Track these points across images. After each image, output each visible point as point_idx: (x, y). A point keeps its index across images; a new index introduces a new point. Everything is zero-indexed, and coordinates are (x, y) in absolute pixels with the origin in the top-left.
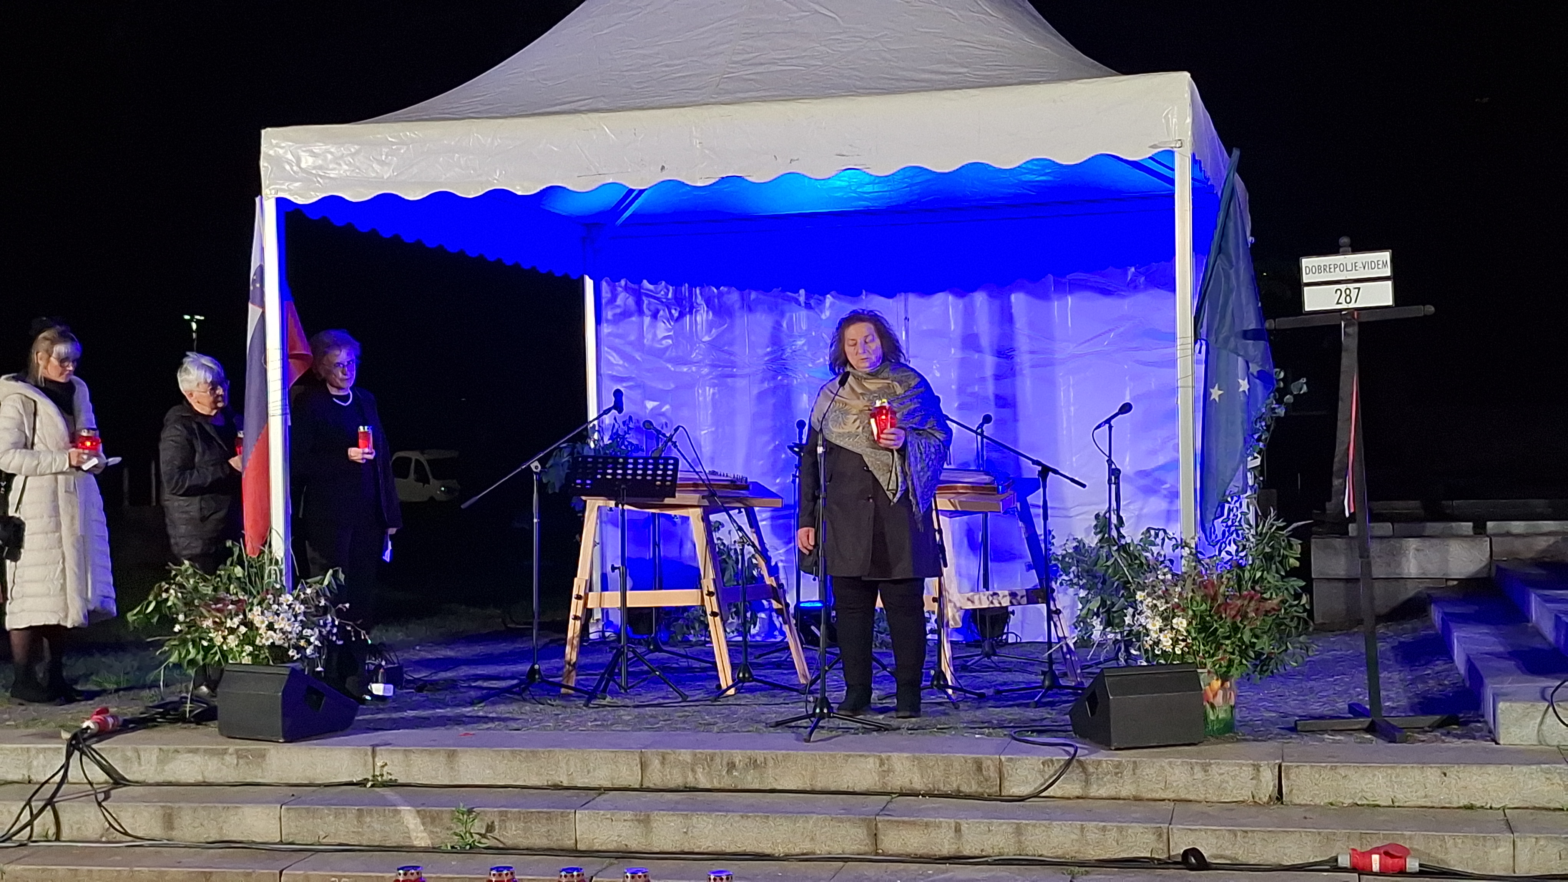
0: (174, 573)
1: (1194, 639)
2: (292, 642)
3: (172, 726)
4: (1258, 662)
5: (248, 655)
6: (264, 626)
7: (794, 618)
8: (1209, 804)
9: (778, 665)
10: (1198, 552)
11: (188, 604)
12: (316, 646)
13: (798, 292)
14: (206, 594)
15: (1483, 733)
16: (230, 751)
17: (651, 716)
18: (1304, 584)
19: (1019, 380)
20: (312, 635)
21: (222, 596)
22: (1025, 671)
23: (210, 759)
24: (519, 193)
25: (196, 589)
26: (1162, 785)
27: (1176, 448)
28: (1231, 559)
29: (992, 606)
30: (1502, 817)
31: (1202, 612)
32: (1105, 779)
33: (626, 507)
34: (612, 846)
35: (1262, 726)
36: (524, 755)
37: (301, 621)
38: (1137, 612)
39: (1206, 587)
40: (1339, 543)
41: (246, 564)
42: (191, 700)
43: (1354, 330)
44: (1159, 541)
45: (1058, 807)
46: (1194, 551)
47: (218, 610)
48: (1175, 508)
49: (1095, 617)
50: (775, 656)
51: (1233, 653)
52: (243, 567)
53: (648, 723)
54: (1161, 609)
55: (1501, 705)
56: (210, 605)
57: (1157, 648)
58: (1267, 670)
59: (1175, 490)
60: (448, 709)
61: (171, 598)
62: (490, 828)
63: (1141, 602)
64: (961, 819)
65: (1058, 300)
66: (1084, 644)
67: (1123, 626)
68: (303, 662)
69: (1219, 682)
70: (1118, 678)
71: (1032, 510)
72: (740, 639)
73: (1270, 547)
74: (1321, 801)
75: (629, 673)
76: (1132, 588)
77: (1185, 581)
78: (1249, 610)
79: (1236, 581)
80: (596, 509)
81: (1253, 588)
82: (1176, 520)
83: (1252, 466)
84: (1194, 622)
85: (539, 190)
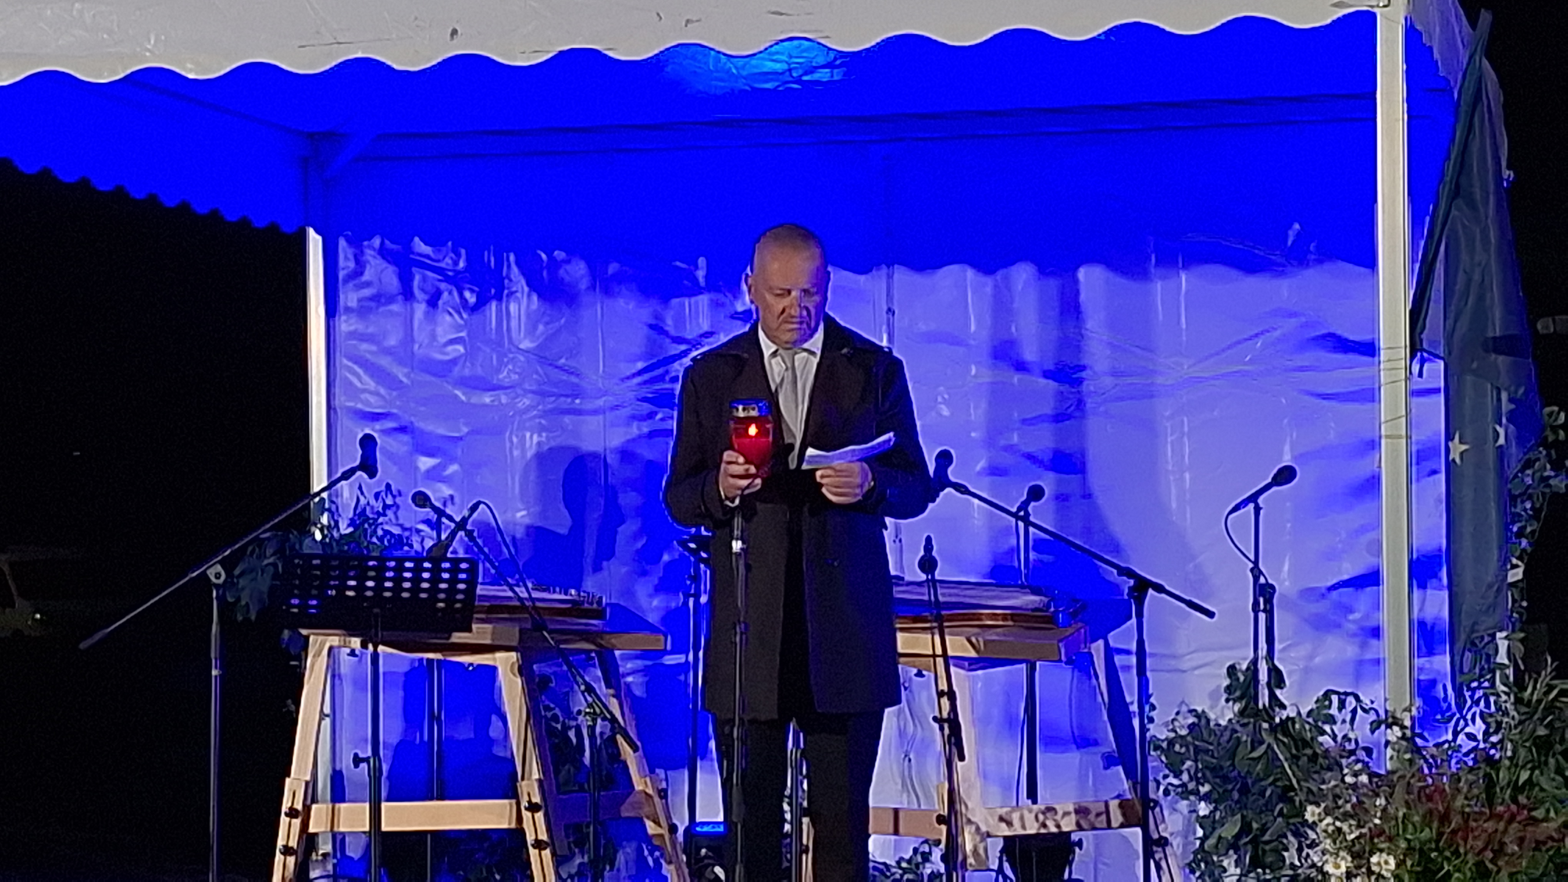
7: (685, 852)
10: (1414, 735)
13: (694, 262)
19: (1091, 424)
24: (190, 75)
27: (1376, 548)
28: (1475, 749)
29: (1043, 831)
31: (1423, 843)
33: (381, 648)
38: (1305, 843)
39: (1430, 798)
44: (1345, 715)
46: (1408, 733)
48: (1374, 656)
49: (1231, 852)
54: (1350, 838)
59: (1372, 623)
63: (1314, 825)
65: (1163, 278)
67: (1281, 868)
71: (1118, 660)
73: (1546, 727)
76: (1297, 799)
77: (1392, 787)
78: (1507, 840)
79: (1483, 786)
80: (325, 652)
81: (1514, 800)
82: (1377, 677)
83: (1511, 579)
84: (1409, 863)
85: (228, 69)
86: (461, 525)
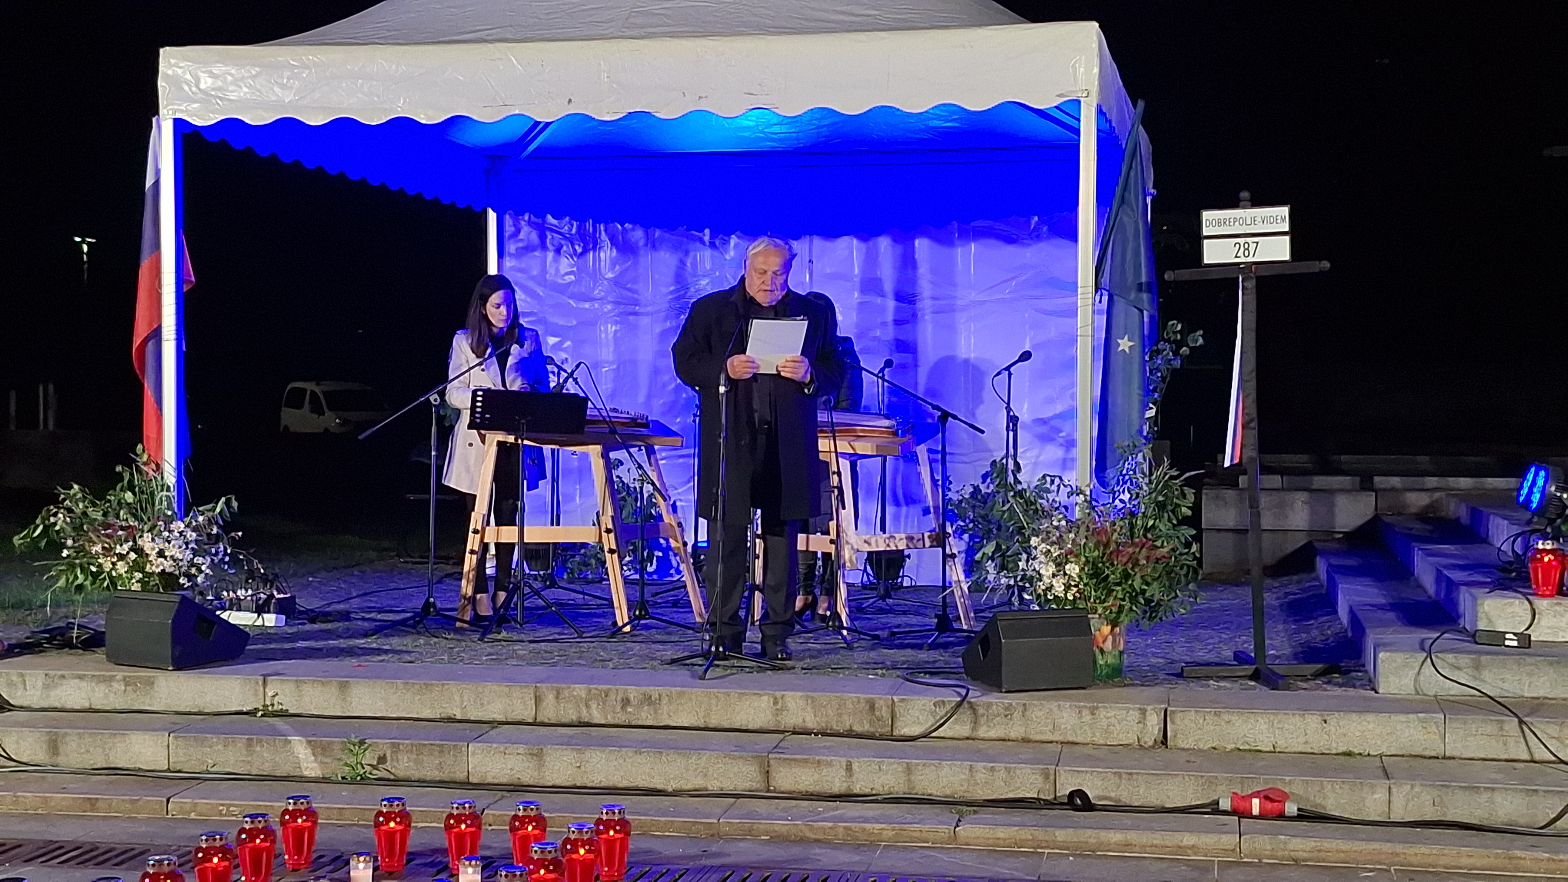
0: (62, 496)
1: (1085, 585)
2: (183, 570)
3: (60, 651)
4: (1147, 608)
5: (137, 582)
6: (154, 553)
7: (692, 557)
8: (1095, 747)
9: (675, 604)
10: (1092, 499)
11: (78, 528)
12: (207, 574)
13: (702, 231)
14: (95, 520)
15: (1363, 682)
16: (117, 677)
17: (546, 652)
18: (1194, 532)
19: (920, 325)
20: (203, 564)
21: (112, 522)
22: (918, 614)
23: (97, 684)
24: (423, 122)
25: (85, 514)
26: (1051, 727)
27: (1073, 397)
28: (1124, 507)
29: (888, 549)
30: (1379, 764)
31: (1094, 558)
32: (995, 721)
34: (504, 780)
35: (1150, 671)
36: (417, 687)
37: (193, 549)
38: (1030, 558)
39: (1098, 534)
40: (1230, 494)
41: (137, 489)
42: (78, 625)
43: (1251, 284)
44: (1054, 488)
45: (947, 747)
46: (1088, 498)
47: (107, 536)
48: (1071, 456)
49: (990, 562)
50: (670, 597)
51: (1123, 600)
52: (134, 494)
53: (543, 658)
54: (1055, 555)
55: (1381, 655)
56: (99, 531)
57: (1049, 593)
58: (1155, 617)
59: (1070, 438)
60: (342, 641)
61: (60, 522)
62: (382, 760)
63: (1036, 548)
64: (852, 757)
65: (962, 246)
66: (978, 588)
67: (1016, 571)
68: (194, 591)
69: (1109, 627)
70: (1011, 622)
72: (637, 577)
73: (1163, 496)
74: (1205, 745)
75: (525, 609)
76: (1027, 534)
77: (1078, 528)
78: (1140, 557)
79: (1128, 529)
80: (495, 443)
81: (1145, 536)
82: (1072, 469)
83: (1147, 416)
84: (1086, 569)
85: (443, 119)
86: (571, 375)
